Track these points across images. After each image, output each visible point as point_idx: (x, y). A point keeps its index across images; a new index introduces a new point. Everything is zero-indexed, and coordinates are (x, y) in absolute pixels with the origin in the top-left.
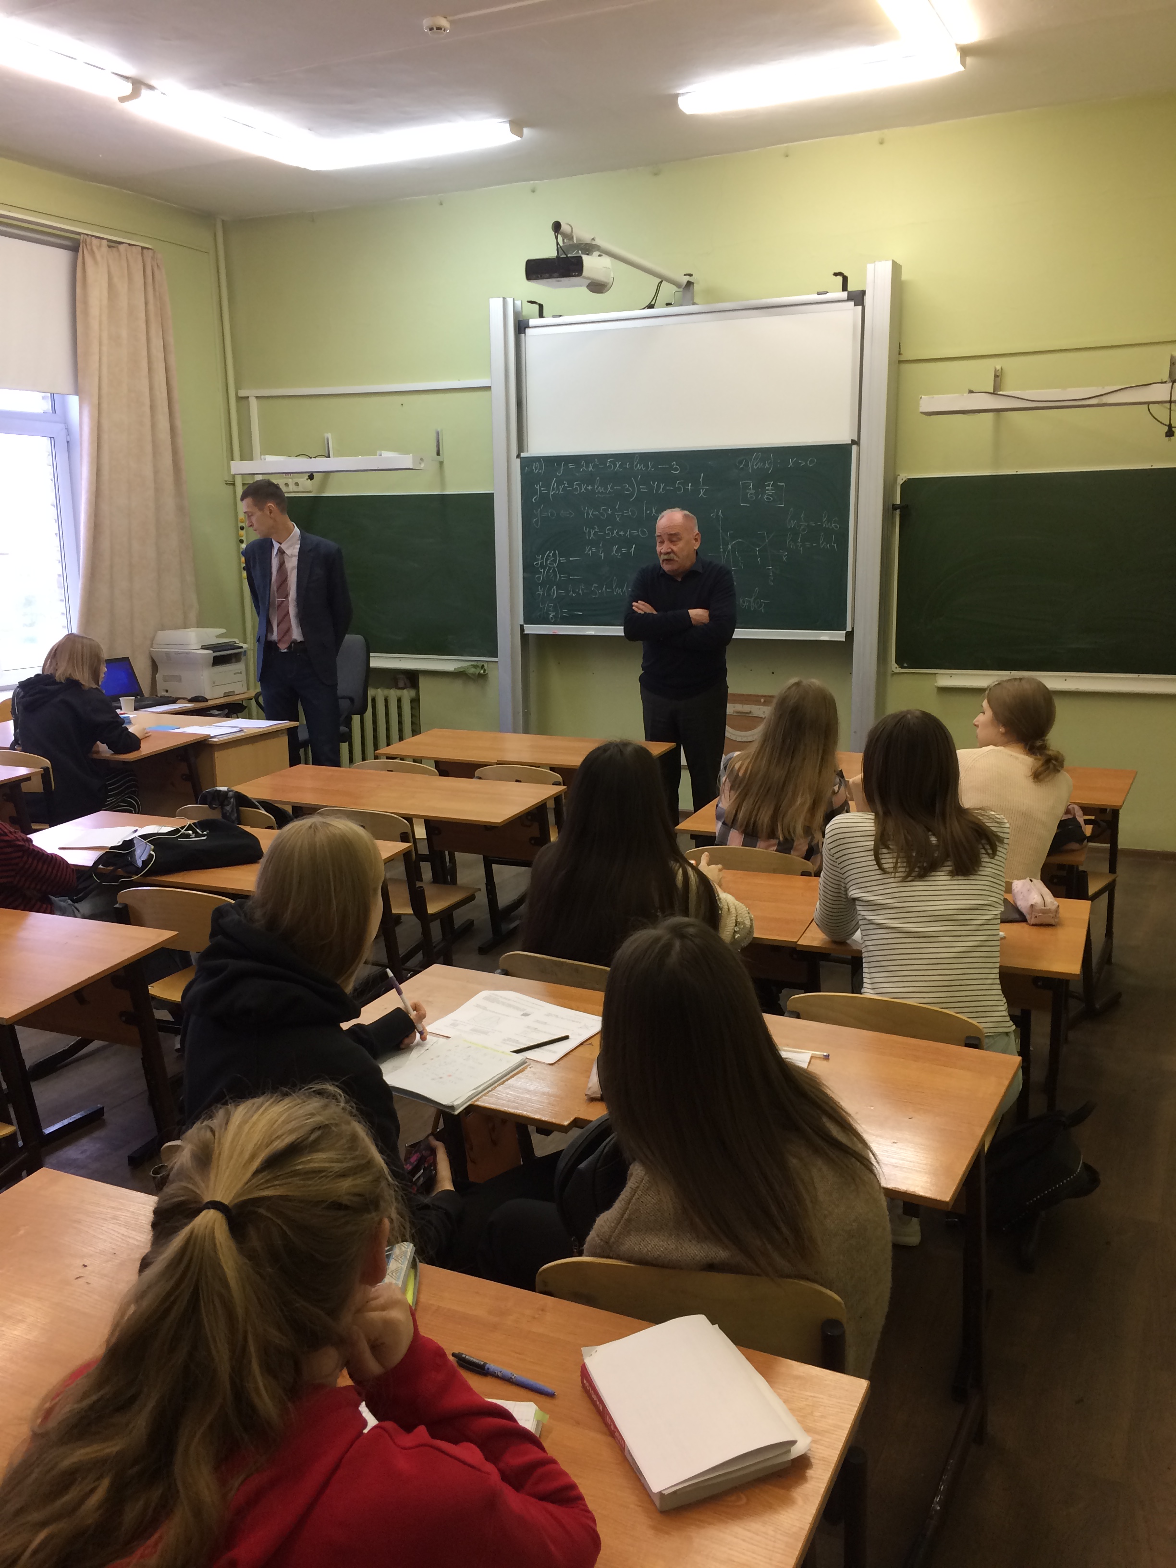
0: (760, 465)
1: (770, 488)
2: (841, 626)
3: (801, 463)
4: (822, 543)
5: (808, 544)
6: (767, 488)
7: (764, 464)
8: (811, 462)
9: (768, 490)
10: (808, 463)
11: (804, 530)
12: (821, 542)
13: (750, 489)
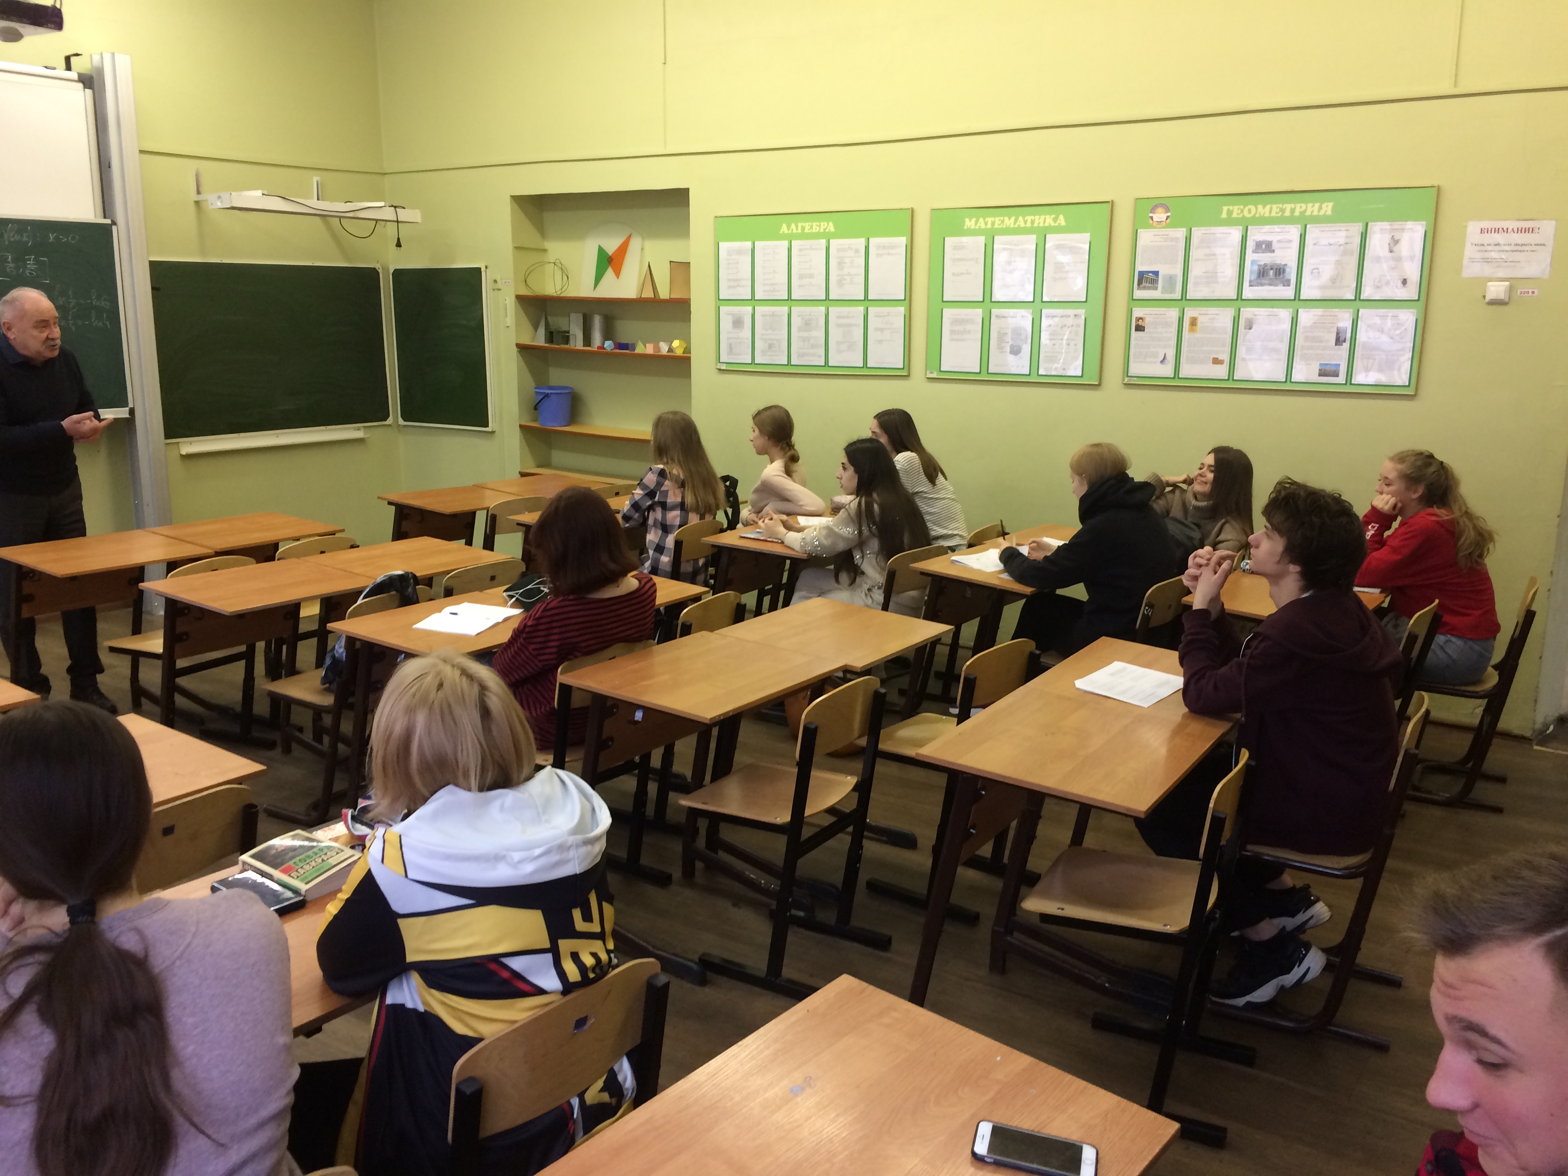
0: (17, 237)
1: (31, 262)
2: (124, 404)
3: (63, 239)
4: (95, 321)
5: (80, 323)
6: (28, 262)
7: (22, 236)
8: (73, 238)
9: (29, 264)
10: (70, 239)
11: (74, 307)
12: (93, 320)
13: (8, 262)
